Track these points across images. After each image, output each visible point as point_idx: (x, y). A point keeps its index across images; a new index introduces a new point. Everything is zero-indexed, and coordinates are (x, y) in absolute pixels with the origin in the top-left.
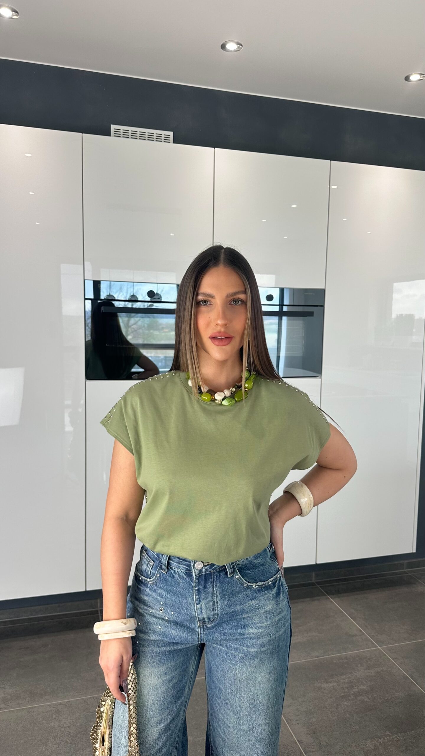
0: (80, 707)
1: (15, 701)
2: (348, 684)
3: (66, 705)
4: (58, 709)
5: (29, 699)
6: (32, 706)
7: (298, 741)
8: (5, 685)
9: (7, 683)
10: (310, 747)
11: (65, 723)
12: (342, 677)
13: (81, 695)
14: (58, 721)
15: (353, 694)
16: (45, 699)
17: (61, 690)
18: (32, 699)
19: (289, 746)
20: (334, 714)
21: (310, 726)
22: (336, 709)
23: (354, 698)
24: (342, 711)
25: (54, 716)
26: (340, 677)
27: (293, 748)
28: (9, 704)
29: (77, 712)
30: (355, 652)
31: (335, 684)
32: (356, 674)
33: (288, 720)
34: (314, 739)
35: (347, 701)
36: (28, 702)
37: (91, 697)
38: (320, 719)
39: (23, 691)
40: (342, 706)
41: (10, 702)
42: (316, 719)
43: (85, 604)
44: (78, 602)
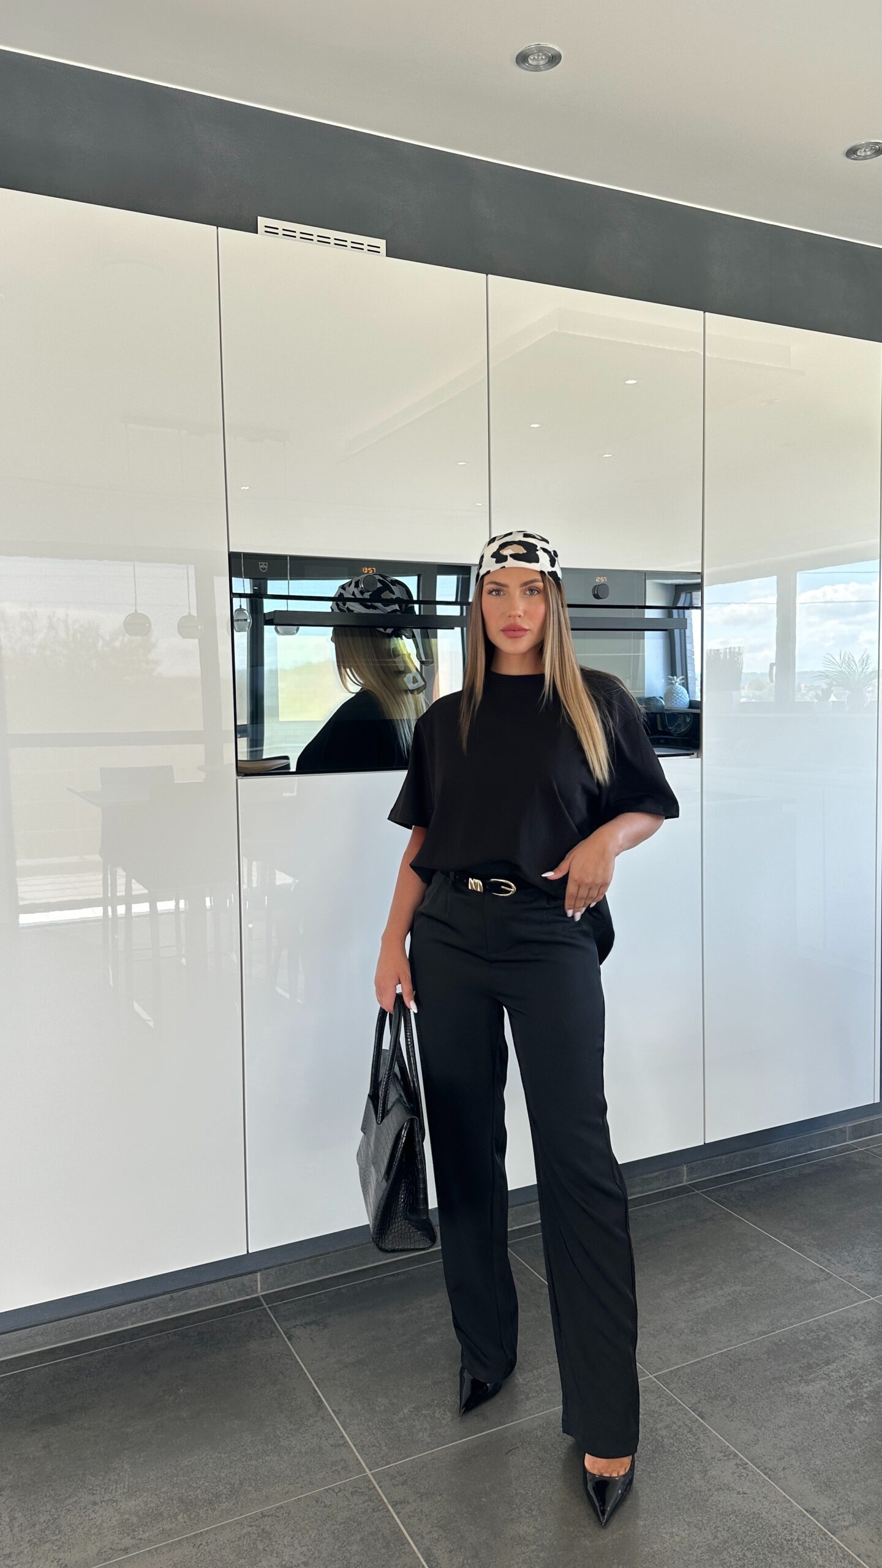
0: (312, 1515)
1: (153, 1526)
2: (848, 1379)
3: (278, 1517)
4: (262, 1527)
5: (185, 1516)
6: (199, 1532)
7: (807, 1511)
8: (112, 1493)
9: (116, 1488)
10: (836, 1518)
11: (293, 1556)
12: (829, 1367)
13: (302, 1487)
14: (275, 1555)
15: (866, 1398)
16: (222, 1510)
17: (251, 1485)
18: (192, 1517)
19: (793, 1524)
20: (851, 1443)
21: (815, 1475)
22: (850, 1432)
23: (874, 1405)
24: (864, 1436)
25: (260, 1547)
26: (826, 1368)
27: (804, 1526)
28: (141, 1536)
29: (307, 1527)
30: (830, 1313)
31: (823, 1383)
32: (854, 1358)
33: (768, 1470)
34: (835, 1501)
35: (865, 1414)
36: (185, 1522)
37: (327, 1490)
38: (829, 1458)
39: (162, 1500)
40: (859, 1425)
41: (143, 1531)
42: (820, 1459)
43: (229, 1288)
44: (213, 1285)
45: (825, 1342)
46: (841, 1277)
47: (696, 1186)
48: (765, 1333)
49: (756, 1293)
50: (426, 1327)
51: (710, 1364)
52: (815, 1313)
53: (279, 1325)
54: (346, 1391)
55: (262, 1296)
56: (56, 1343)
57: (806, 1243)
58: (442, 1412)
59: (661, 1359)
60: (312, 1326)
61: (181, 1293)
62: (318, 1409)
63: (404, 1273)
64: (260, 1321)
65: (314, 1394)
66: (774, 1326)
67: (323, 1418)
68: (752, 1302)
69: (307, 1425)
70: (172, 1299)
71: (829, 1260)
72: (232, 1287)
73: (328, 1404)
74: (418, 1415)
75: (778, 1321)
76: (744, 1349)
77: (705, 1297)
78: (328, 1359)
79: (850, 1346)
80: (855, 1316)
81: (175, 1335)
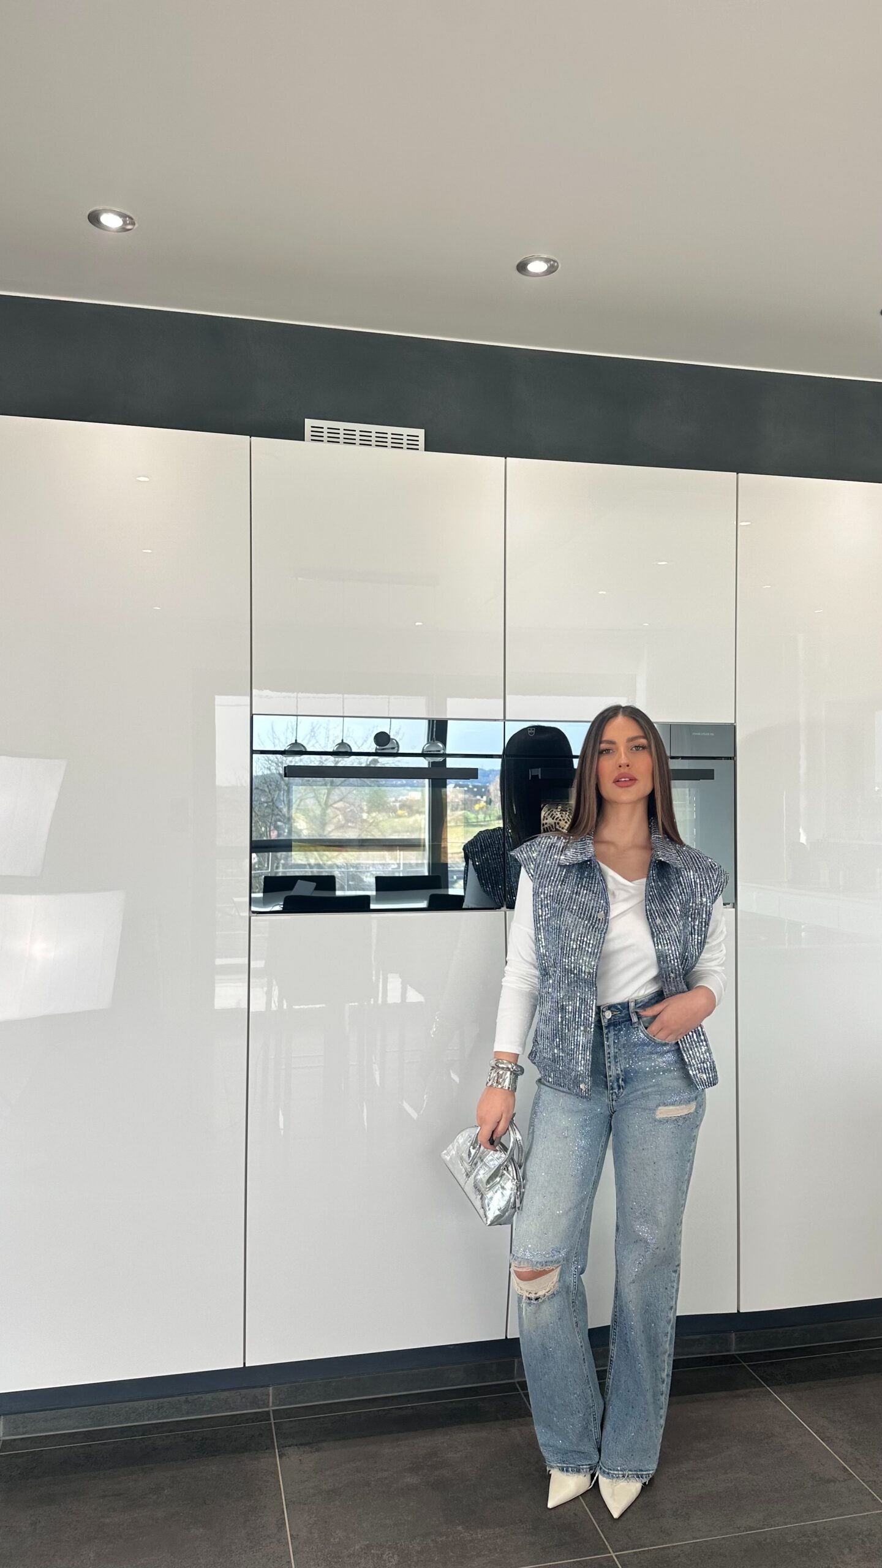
30: (834, 1519)
43: (242, 1399)
44: (227, 1393)
45: (814, 1549)
46: (863, 1480)
47: (744, 1357)
48: (752, 1529)
49: (760, 1485)
50: (411, 1466)
51: (679, 1552)
52: (817, 1516)
53: (277, 1441)
54: (311, 1518)
55: (273, 1410)
56: (79, 1428)
57: (840, 1437)
58: (391, 1555)
59: (630, 1538)
60: (307, 1448)
61: (196, 1397)
62: (278, 1531)
63: (412, 1407)
64: (261, 1435)
65: (281, 1515)
66: (766, 1523)
67: (278, 1541)
68: (752, 1493)
69: (262, 1544)
70: (187, 1401)
71: (857, 1459)
72: (244, 1397)
73: (289, 1527)
74: (365, 1553)
75: (772, 1518)
76: (723, 1542)
77: (704, 1479)
78: (307, 1483)
79: (840, 1558)
80: (860, 1526)
81: (181, 1437)
